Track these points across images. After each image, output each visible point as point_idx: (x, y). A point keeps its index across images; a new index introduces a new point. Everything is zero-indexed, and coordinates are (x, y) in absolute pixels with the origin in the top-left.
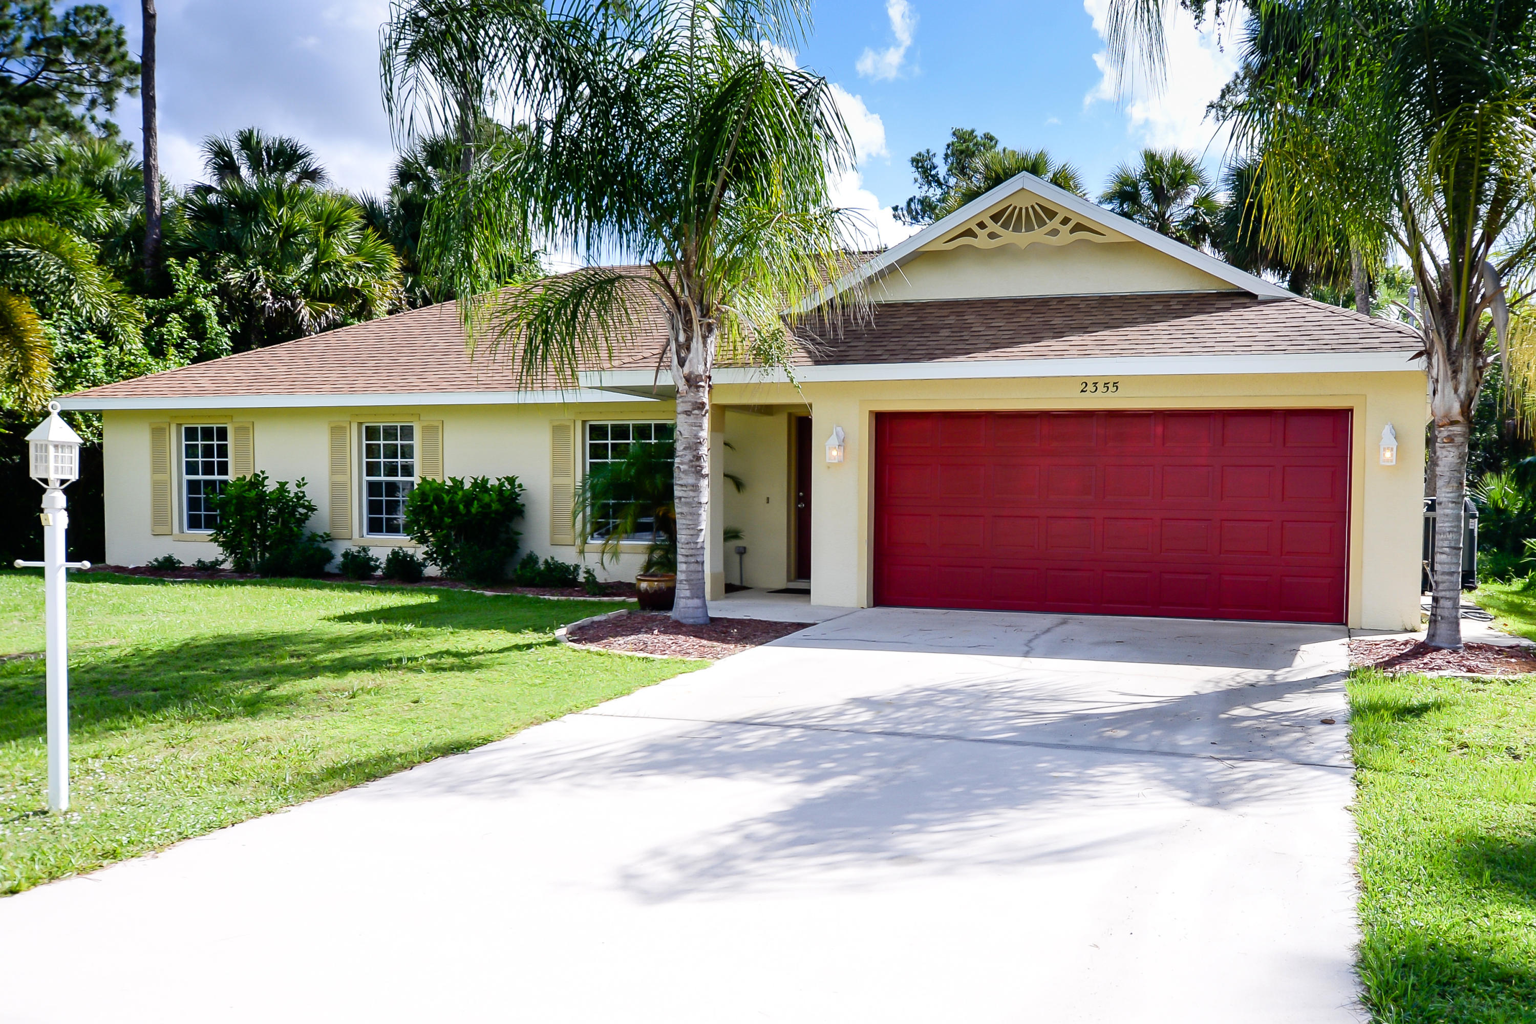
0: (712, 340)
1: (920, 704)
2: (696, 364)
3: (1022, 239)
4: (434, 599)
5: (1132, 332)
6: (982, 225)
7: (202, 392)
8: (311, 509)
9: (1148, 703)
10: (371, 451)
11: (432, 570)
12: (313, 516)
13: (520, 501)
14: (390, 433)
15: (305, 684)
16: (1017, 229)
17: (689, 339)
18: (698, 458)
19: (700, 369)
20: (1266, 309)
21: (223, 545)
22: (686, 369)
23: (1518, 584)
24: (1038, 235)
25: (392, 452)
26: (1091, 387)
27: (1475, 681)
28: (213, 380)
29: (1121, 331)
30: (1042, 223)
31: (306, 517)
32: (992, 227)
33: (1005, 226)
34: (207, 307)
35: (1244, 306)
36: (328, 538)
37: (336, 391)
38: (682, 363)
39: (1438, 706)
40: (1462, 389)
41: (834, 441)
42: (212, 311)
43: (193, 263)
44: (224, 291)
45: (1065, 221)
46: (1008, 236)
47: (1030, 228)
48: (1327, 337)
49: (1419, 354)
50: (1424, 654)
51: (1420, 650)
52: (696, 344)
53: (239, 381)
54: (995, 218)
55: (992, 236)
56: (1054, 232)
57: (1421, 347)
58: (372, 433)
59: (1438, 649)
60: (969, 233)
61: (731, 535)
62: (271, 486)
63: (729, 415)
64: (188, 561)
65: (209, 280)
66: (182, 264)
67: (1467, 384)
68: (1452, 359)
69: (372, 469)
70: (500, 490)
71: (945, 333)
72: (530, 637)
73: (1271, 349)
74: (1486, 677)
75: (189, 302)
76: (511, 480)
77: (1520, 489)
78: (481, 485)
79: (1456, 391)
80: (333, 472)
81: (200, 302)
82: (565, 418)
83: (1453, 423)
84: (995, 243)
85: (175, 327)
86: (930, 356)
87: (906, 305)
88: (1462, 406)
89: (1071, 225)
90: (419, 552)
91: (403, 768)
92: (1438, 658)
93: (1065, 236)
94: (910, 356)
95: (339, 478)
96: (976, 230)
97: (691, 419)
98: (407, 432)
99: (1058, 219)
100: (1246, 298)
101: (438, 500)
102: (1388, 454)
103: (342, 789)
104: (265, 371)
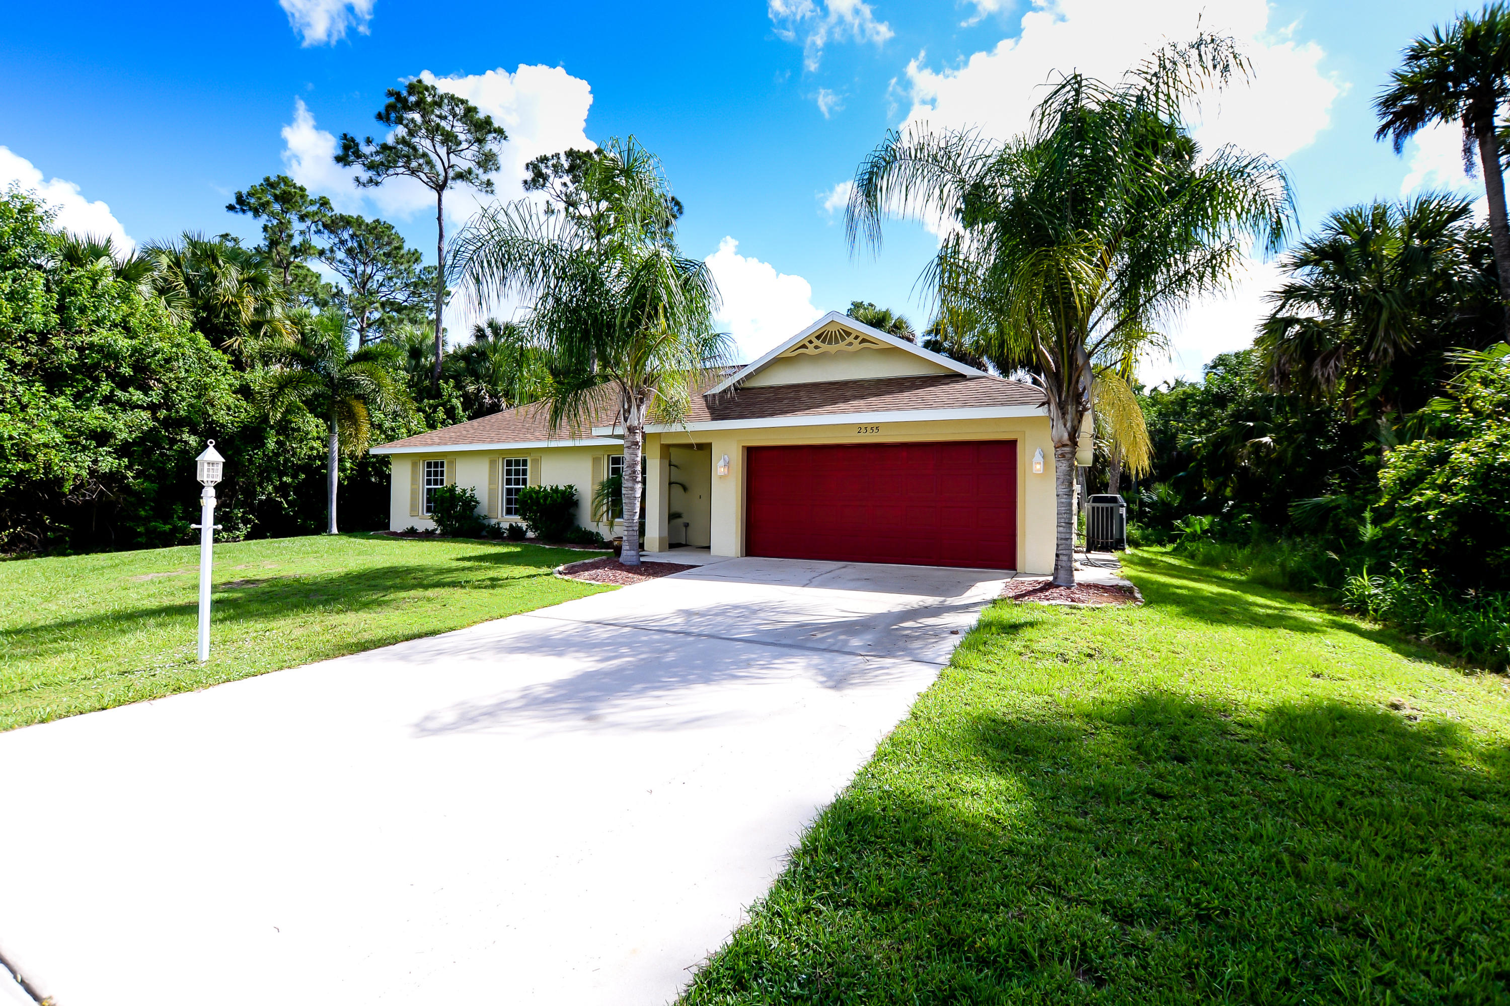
0: (643, 408)
1: (716, 615)
2: (633, 421)
3: (832, 348)
4: (519, 549)
5: (888, 398)
6: (811, 342)
7: (433, 444)
8: (477, 502)
9: (853, 617)
10: (509, 472)
11: (530, 534)
12: (479, 506)
13: (575, 498)
14: (517, 463)
15: (403, 594)
16: (830, 343)
17: (630, 407)
18: (634, 472)
19: (636, 423)
20: (969, 383)
21: (436, 521)
22: (628, 424)
23: (1169, 548)
24: (842, 345)
25: (517, 472)
26: (863, 430)
27: (1071, 607)
28: (440, 438)
29: (883, 398)
30: (843, 339)
31: (475, 506)
32: (817, 342)
33: (824, 342)
34: (457, 403)
35: (957, 382)
36: (485, 517)
37: (492, 442)
38: (626, 420)
39: (1032, 624)
40: (1069, 424)
41: (722, 463)
42: (459, 405)
43: (452, 382)
44: (466, 396)
45: (856, 337)
46: (825, 347)
47: (837, 342)
48: (1000, 397)
49: (1043, 404)
50: (1047, 590)
51: (1048, 586)
52: (634, 410)
53: (451, 438)
54: (818, 338)
55: (816, 347)
56: (850, 344)
57: (1045, 399)
58: (509, 463)
59: (1058, 586)
60: (804, 346)
61: (673, 517)
62: (458, 490)
63: (672, 450)
64: (421, 529)
65: (460, 390)
66: (446, 383)
67: (1072, 421)
68: (1062, 407)
69: (509, 482)
70: (563, 492)
71: (786, 401)
72: (545, 570)
73: (965, 405)
74: (1080, 605)
75: (449, 401)
76: (571, 487)
77: (1177, 492)
78: (556, 490)
79: (1065, 426)
80: (490, 484)
81: (454, 401)
82: (598, 454)
83: (1064, 446)
84: (817, 351)
85: (441, 414)
86: (772, 415)
87: (771, 387)
88: (1069, 435)
89: (859, 339)
90: (524, 525)
91: (390, 644)
92: (1055, 592)
93: (856, 345)
94: (762, 415)
95: (492, 487)
96: (808, 344)
97: (631, 451)
98: (525, 463)
99: (853, 336)
100: (959, 377)
101: (531, 498)
102: (1038, 467)
103: (343, 655)
104: (464, 433)
